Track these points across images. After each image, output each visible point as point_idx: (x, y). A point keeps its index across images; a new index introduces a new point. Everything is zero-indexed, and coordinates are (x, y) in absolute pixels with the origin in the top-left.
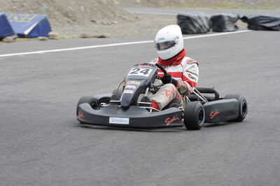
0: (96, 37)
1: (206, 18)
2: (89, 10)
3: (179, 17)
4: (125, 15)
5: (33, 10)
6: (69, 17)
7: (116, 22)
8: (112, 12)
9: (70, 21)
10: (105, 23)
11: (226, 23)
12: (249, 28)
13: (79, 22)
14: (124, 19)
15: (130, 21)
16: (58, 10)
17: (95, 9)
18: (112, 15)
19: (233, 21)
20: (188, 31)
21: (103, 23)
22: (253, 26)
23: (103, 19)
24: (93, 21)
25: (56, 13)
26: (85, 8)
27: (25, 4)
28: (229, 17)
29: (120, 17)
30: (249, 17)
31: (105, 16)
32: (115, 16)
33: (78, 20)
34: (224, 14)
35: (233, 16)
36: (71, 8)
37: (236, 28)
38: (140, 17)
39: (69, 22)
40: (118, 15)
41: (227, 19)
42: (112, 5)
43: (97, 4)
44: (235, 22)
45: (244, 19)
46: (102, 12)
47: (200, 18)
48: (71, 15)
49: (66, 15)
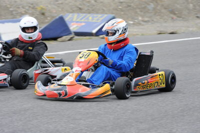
2: (197, 7)
5: (139, 8)
6: (175, 14)
9: (175, 17)
13: (183, 18)
16: (165, 8)
25: (163, 11)
26: (194, 6)
27: (132, 5)
33: (183, 16)
36: (178, 6)
39: (172, 18)
48: (177, 12)
49: (173, 12)
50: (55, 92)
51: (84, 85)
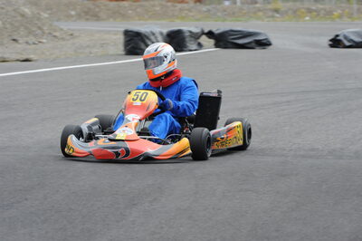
0: (18, 60)
1: (161, 34)
2: (8, 26)
3: (127, 33)
4: (55, 31)
7: (44, 41)
8: (40, 28)
10: (31, 42)
11: (187, 39)
12: (217, 45)
14: (55, 36)
15: (63, 39)
17: (17, 24)
18: (39, 31)
19: (196, 36)
20: (139, 51)
21: (27, 43)
22: (221, 44)
23: (27, 36)
24: (14, 40)
28: (190, 32)
29: (50, 33)
30: (216, 32)
31: (30, 33)
32: (44, 33)
34: (184, 28)
35: (195, 30)
37: (200, 45)
38: (76, 34)
40: (47, 32)
41: (187, 34)
42: (39, 19)
43: (19, 18)
44: (198, 38)
45: (210, 34)
46: (26, 28)
47: (154, 34)
50: (109, 150)
51: (150, 140)
